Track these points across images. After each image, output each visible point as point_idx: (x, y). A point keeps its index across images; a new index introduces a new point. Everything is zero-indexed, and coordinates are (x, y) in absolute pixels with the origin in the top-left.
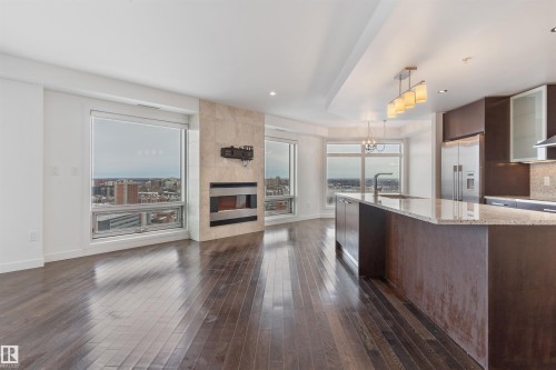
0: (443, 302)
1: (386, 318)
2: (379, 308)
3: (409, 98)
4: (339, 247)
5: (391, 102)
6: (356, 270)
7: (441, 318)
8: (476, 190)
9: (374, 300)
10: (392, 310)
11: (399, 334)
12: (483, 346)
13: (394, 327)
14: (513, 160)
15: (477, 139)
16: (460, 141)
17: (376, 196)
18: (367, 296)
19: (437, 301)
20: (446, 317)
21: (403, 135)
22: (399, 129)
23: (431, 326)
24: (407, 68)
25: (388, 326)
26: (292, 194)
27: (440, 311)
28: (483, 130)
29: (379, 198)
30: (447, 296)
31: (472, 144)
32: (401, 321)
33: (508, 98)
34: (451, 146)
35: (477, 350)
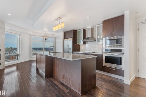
0: (70, 80)
1: (56, 89)
2: (53, 87)
3: (60, 26)
4: (37, 70)
5: (54, 26)
6: (45, 76)
7: (69, 84)
8: (71, 51)
9: (51, 85)
10: (57, 86)
11: (60, 93)
12: (80, 89)
13: (59, 92)
14: (78, 44)
15: (71, 39)
16: (68, 39)
17: (50, 53)
18: (49, 84)
19: (68, 80)
20: (71, 84)
21: (54, 36)
22: (53, 35)
23: (67, 87)
24: (59, 18)
25: (56, 92)
26: (18, 53)
27: (69, 83)
28: (73, 37)
29: (51, 53)
30: (71, 78)
31: (70, 40)
32: (60, 89)
33: (77, 30)
34: (66, 40)
35: (78, 90)
